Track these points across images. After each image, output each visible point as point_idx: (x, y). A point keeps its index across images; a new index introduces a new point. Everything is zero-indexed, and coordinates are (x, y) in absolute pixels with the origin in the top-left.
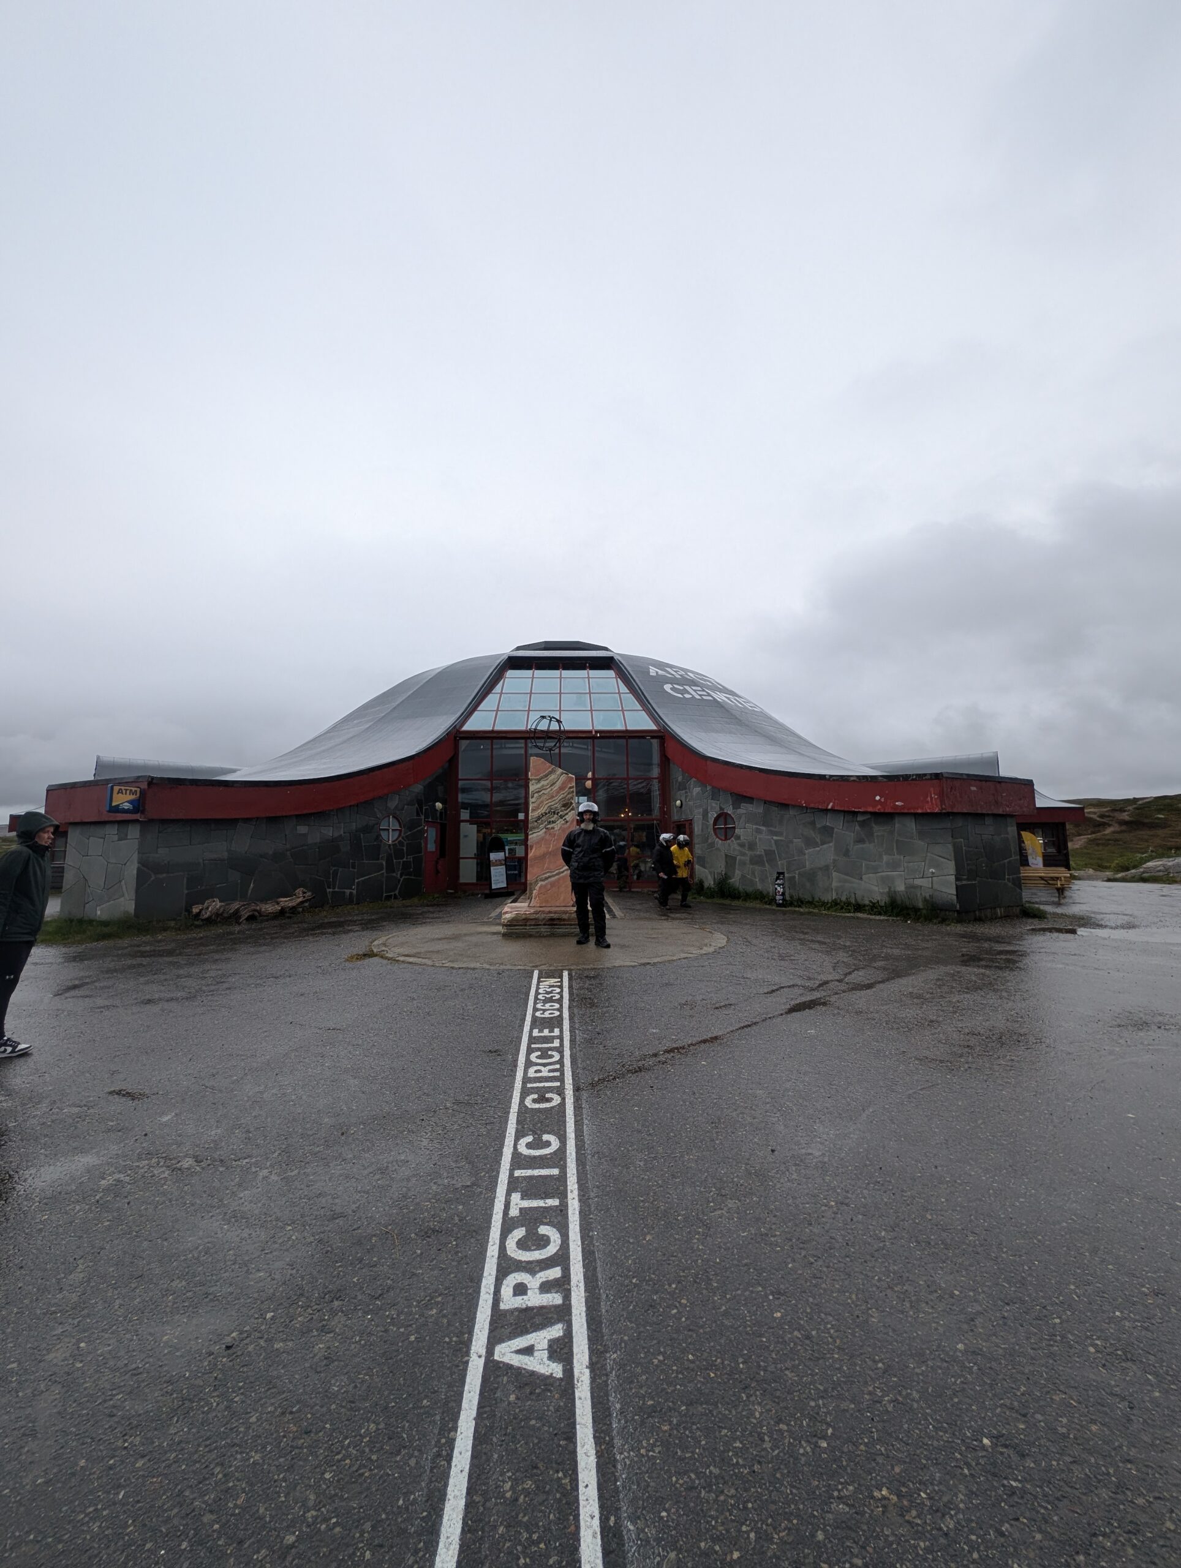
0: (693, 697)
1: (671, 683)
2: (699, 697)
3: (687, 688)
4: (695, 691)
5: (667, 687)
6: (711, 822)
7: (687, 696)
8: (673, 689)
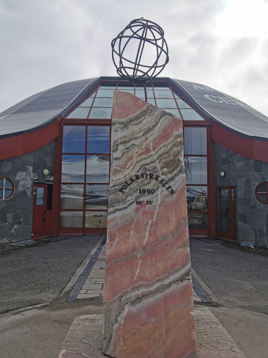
0: (224, 102)
1: (209, 94)
2: (227, 103)
3: (219, 97)
4: (224, 99)
5: (207, 96)
6: (254, 189)
7: (220, 102)
8: (210, 97)
